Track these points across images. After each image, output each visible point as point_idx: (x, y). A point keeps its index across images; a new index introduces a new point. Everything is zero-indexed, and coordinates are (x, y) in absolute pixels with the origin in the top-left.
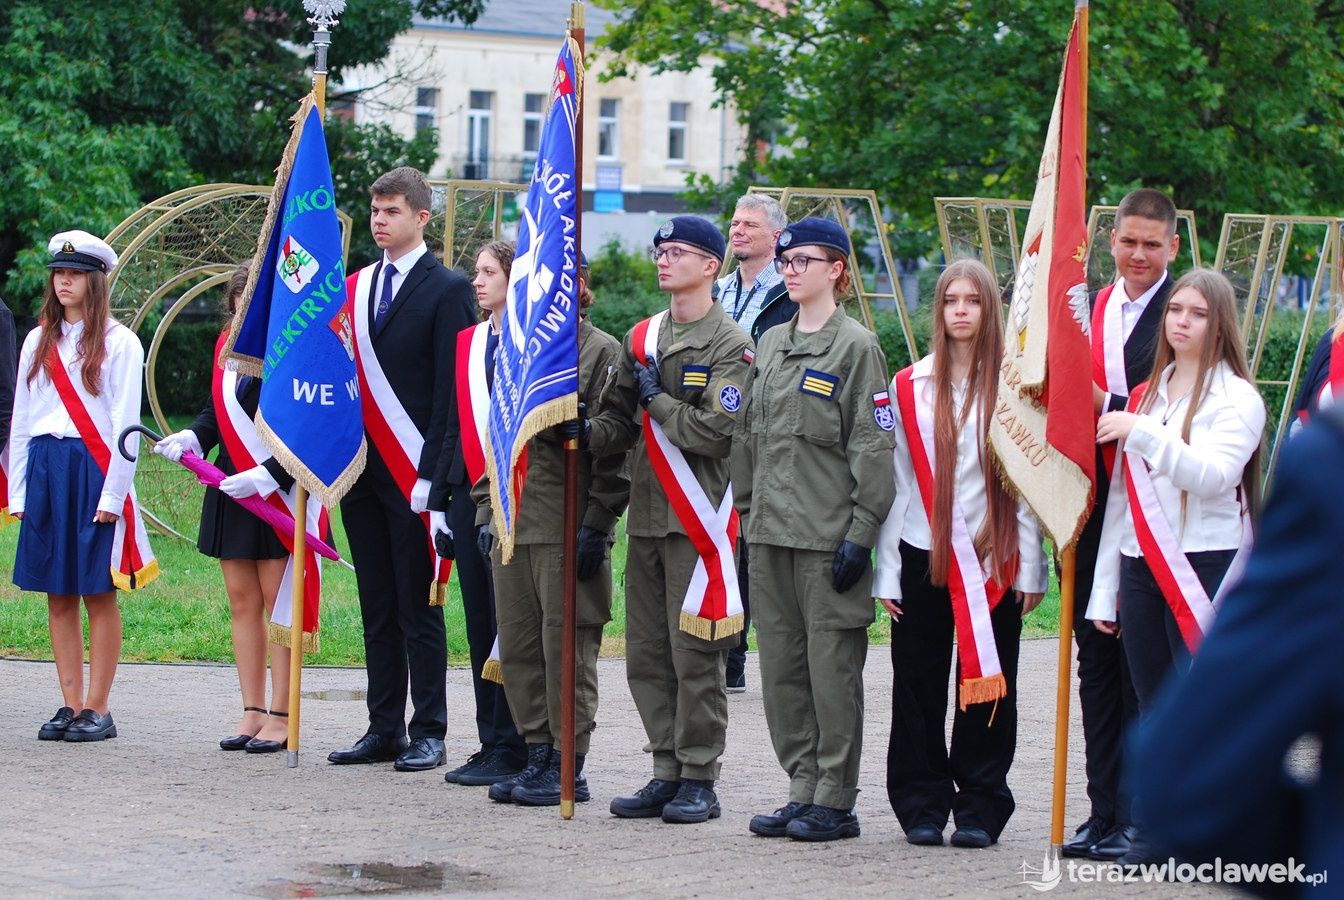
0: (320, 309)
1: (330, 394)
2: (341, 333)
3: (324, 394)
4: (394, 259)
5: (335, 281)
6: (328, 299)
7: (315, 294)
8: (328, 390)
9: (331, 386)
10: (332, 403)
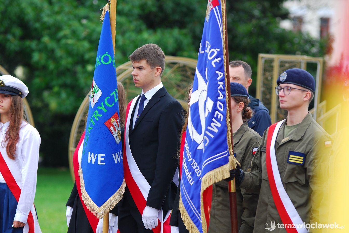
0: (101, 115)
1: (103, 159)
2: (112, 128)
3: (100, 159)
4: (145, 92)
5: (110, 101)
6: (105, 110)
7: (99, 108)
8: (102, 157)
9: (104, 155)
10: (104, 164)
